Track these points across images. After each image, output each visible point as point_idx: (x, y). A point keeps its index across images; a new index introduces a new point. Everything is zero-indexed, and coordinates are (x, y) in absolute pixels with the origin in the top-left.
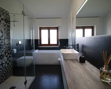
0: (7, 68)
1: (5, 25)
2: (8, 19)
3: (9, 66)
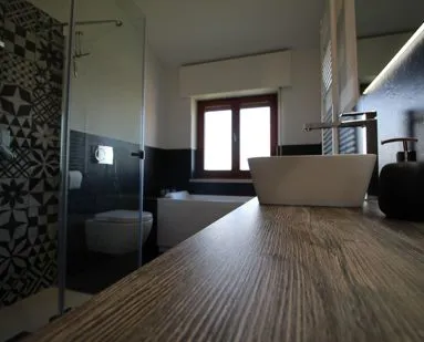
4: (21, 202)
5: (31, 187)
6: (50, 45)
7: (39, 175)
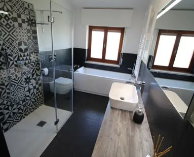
0: (37, 95)
1: (29, 31)
2: (32, 20)
3: (39, 92)
4: (31, 82)
5: (33, 76)
6: (30, 17)
7: (34, 72)
